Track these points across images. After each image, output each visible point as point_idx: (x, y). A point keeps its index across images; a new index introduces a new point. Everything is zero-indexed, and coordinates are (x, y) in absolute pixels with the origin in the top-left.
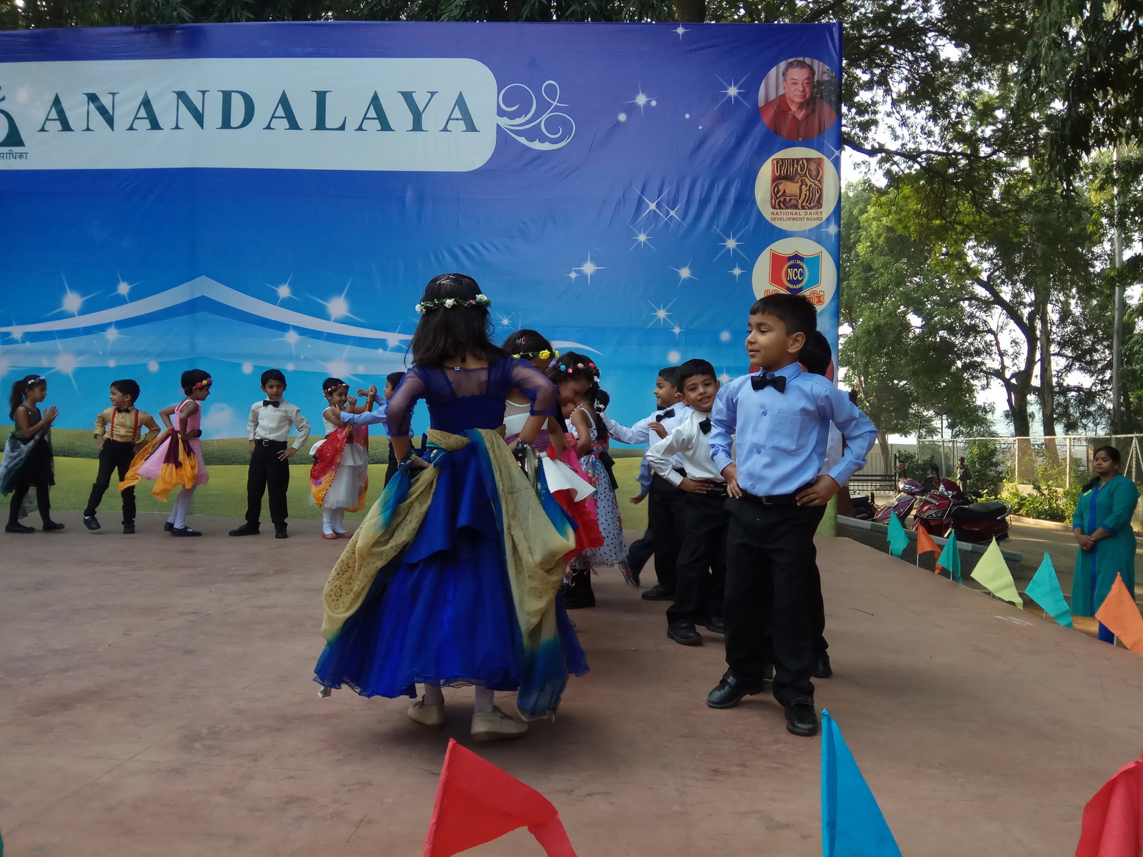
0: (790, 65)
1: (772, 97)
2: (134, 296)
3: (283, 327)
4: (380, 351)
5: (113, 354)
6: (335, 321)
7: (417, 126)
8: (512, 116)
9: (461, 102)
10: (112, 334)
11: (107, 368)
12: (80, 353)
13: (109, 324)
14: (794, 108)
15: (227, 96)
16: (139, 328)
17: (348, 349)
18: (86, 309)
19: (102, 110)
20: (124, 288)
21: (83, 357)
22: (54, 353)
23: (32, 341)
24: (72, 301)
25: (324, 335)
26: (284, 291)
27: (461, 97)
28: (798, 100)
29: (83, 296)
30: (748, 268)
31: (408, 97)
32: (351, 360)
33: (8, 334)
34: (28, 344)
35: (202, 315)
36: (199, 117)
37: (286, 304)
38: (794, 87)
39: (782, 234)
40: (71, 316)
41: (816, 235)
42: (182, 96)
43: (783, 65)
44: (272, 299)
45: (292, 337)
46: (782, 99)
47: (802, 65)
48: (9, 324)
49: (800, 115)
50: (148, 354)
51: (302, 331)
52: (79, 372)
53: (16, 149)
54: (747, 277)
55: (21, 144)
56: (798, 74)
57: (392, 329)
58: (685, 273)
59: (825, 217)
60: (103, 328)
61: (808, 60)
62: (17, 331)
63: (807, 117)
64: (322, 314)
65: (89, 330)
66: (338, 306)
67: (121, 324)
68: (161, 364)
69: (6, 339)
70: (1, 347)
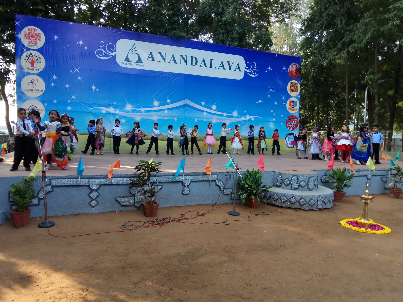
0: (293, 64)
1: (290, 70)
2: (171, 103)
3: (203, 111)
4: (222, 117)
5: (166, 116)
6: (214, 110)
8: (247, 69)
10: (166, 111)
11: (165, 119)
13: (165, 109)
14: (294, 73)
16: (172, 110)
17: (216, 117)
18: (160, 105)
20: (169, 101)
21: (159, 117)
22: (152, 116)
23: (146, 112)
24: (156, 103)
25: (211, 113)
26: (203, 103)
28: (294, 71)
29: (159, 102)
30: (286, 103)
32: (217, 119)
33: (140, 110)
34: (145, 113)
35: (186, 108)
37: (204, 106)
38: (294, 69)
39: (291, 97)
40: (156, 107)
41: (296, 97)
43: (292, 64)
44: (201, 105)
45: (205, 113)
46: (292, 71)
47: (295, 65)
49: (295, 74)
50: (174, 116)
51: (207, 112)
52: (159, 120)
54: (286, 104)
56: (295, 66)
57: (224, 112)
58: (276, 103)
59: (298, 94)
61: (296, 64)
62: (142, 110)
63: (296, 75)
64: (211, 108)
65: (160, 110)
66: (214, 107)
67: (168, 109)
68: (177, 119)
69: (140, 111)
70: (138, 113)
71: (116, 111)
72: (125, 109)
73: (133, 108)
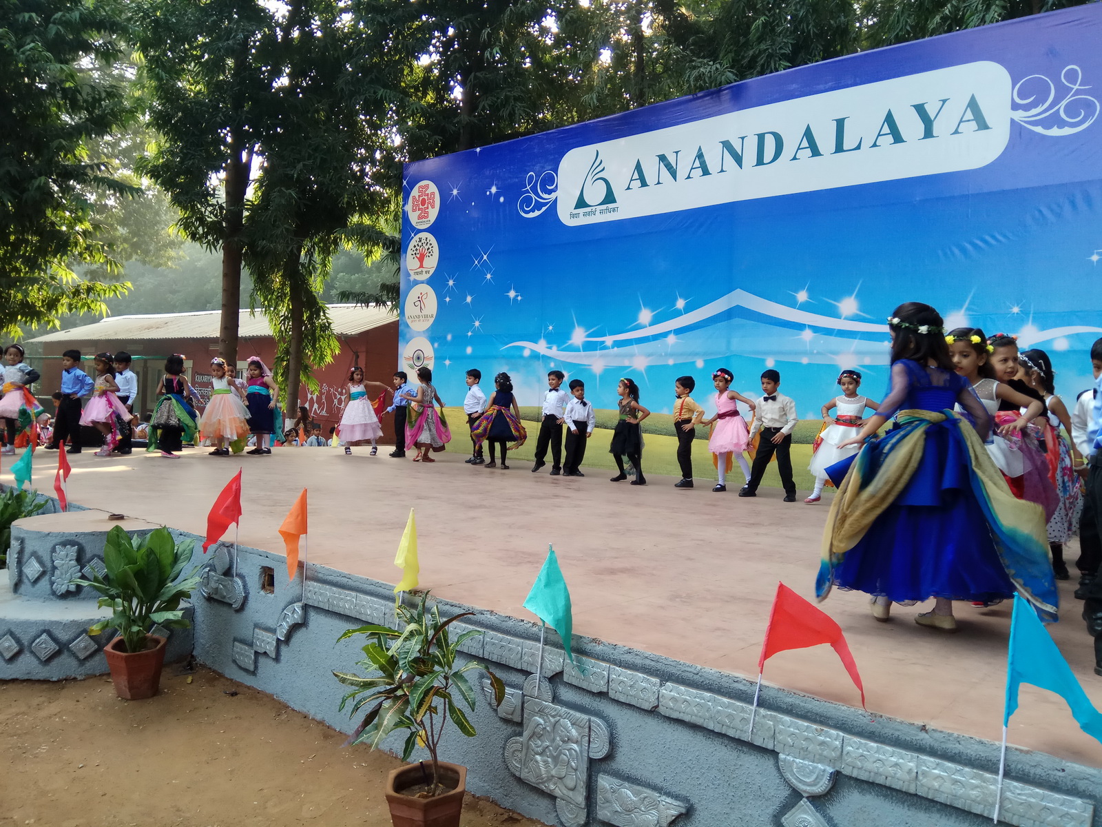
2: (688, 309)
3: (800, 327)
5: (672, 355)
6: (846, 319)
7: (928, 133)
8: (1026, 108)
9: (973, 105)
10: (671, 339)
11: (668, 365)
12: (649, 355)
13: (670, 332)
15: (761, 137)
16: (688, 334)
17: (856, 344)
18: (656, 321)
19: (669, 167)
20: (680, 304)
21: (651, 358)
22: (632, 356)
23: (618, 347)
24: (645, 315)
25: (836, 331)
26: (802, 296)
27: (973, 98)
29: (653, 311)
31: (920, 109)
32: (856, 352)
33: (603, 342)
34: (616, 348)
35: (737, 321)
36: (738, 160)
37: (805, 307)
40: (644, 327)
42: (727, 145)
44: (792, 303)
45: (807, 335)
48: (605, 335)
50: (696, 354)
51: (815, 329)
52: (650, 369)
53: (611, 206)
55: (614, 201)
60: (665, 335)
62: (609, 340)
64: (834, 313)
65: (656, 337)
66: (848, 306)
67: (678, 331)
68: (706, 361)
69: (602, 346)
70: (598, 352)
71: (550, 348)
72: (570, 342)
73: (589, 336)
